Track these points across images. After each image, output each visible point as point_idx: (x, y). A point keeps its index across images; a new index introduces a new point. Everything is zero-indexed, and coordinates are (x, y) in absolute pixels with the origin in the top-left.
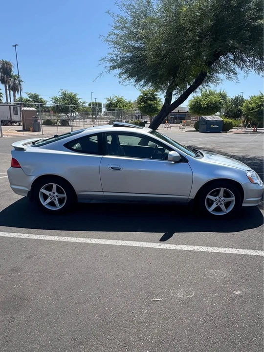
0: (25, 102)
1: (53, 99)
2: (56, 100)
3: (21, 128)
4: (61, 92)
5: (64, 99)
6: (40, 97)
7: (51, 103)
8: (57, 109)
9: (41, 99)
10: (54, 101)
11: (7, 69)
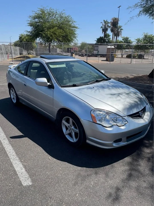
0: (119, 43)
1: (136, 40)
2: (138, 40)
3: (105, 59)
4: (143, 35)
5: (144, 39)
6: (129, 39)
7: (135, 43)
8: (138, 47)
9: (129, 40)
10: (137, 41)
11: (115, 23)
